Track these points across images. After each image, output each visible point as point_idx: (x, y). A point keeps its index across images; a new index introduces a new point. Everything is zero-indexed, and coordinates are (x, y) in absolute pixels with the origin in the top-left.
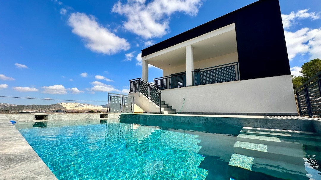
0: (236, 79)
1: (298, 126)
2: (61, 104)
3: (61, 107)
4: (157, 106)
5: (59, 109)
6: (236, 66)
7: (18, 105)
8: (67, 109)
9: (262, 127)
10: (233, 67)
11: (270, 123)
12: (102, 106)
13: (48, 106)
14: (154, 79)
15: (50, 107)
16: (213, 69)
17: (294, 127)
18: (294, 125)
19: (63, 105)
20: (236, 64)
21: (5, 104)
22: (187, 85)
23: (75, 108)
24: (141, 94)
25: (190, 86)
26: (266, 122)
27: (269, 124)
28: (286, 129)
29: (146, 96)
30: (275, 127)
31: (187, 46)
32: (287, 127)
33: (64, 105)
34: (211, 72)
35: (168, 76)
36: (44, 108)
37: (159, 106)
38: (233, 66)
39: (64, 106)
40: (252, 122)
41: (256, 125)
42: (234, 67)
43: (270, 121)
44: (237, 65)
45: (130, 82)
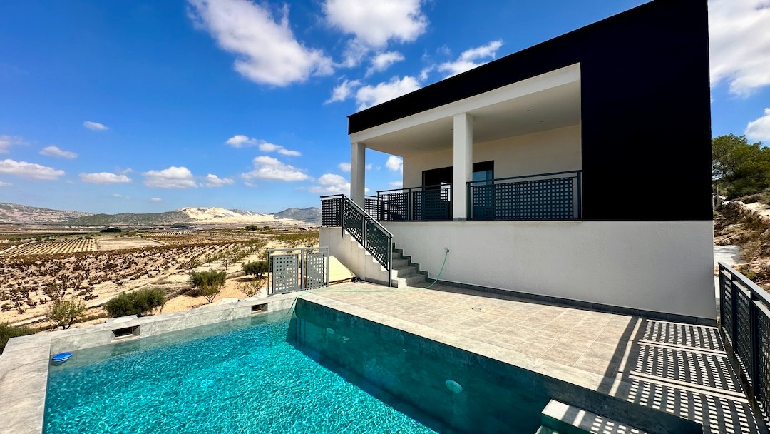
0: (572, 215)
1: (669, 429)
2: (185, 210)
3: (186, 217)
4: (383, 268)
5: (182, 221)
6: (575, 180)
7: (96, 213)
8: (199, 221)
9: (590, 409)
10: (569, 184)
11: (608, 405)
12: (275, 214)
13: (157, 215)
14: (378, 192)
15: (162, 218)
16: (519, 183)
17: (660, 429)
18: (661, 425)
19: (189, 213)
20: (576, 174)
21: (69, 212)
22: (455, 216)
23: (216, 220)
24: (346, 233)
25: (460, 220)
26: (601, 401)
27: (606, 406)
28: (642, 428)
29: (357, 239)
30: (620, 419)
31: (457, 114)
32: (645, 425)
33: (192, 213)
34: (512, 188)
35: (410, 189)
36: (149, 219)
37: (386, 267)
38: (568, 179)
39: (192, 216)
40: (570, 393)
41: (579, 400)
42: (571, 181)
43: (609, 401)
44: (579, 177)
45: (323, 201)
